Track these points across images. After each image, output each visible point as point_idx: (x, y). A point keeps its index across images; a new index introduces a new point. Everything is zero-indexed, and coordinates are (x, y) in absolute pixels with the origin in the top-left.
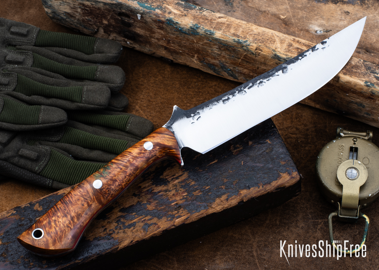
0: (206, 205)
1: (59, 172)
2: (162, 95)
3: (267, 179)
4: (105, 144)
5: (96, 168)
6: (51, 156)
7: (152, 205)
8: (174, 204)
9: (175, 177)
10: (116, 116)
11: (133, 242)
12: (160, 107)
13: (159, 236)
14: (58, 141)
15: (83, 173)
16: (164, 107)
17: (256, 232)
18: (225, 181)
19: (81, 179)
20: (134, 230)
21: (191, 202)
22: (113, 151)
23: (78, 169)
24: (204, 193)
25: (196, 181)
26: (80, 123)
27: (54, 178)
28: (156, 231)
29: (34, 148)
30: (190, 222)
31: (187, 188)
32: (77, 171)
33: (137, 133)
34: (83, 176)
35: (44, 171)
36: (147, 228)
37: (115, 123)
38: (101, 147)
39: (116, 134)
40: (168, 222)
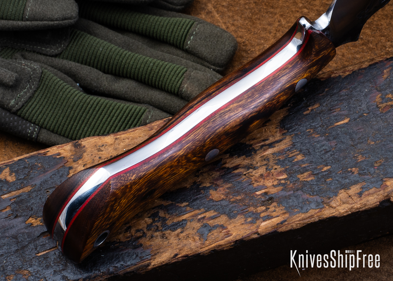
0: (319, 200)
1: (53, 113)
4: (143, 70)
5: (122, 112)
6: (42, 82)
7: (220, 191)
8: (261, 194)
9: (267, 142)
10: (169, 18)
11: (177, 257)
12: (253, 11)
13: (227, 250)
14: (56, 56)
15: (97, 120)
16: (260, 11)
18: (360, 158)
19: (92, 129)
20: (182, 235)
21: (292, 192)
22: (157, 83)
23: (89, 110)
24: (318, 178)
25: (305, 155)
26: (100, 26)
27: (43, 123)
28: (222, 240)
29: (11, 65)
30: (287, 229)
31: (287, 165)
32: (86, 115)
33: (205, 54)
34: (97, 124)
35: (26, 109)
36: (207, 233)
37: (167, 30)
38: (136, 74)
39: (166, 53)
40: (246, 227)
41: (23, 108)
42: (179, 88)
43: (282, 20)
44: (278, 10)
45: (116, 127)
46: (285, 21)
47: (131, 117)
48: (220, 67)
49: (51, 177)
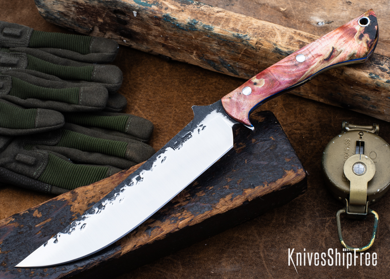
0: (210, 206)
1: (58, 177)
2: (161, 94)
3: (272, 177)
4: (104, 147)
5: (95, 171)
6: (49, 161)
8: (178, 206)
10: (115, 117)
11: (136, 247)
12: (160, 107)
13: (162, 240)
14: (55, 145)
15: (82, 177)
16: (164, 106)
17: (262, 233)
19: (80, 183)
20: (136, 234)
21: (194, 203)
22: (112, 153)
23: (77, 173)
24: (207, 194)
26: (77, 126)
27: (53, 183)
28: (159, 234)
29: (31, 153)
30: (194, 224)
32: (76, 176)
34: (83, 180)
35: (43, 176)
36: (150, 231)
37: (114, 124)
38: (100, 149)
39: (115, 136)
40: (171, 225)
41: (41, 176)
42: (125, 154)
43: (177, 110)
44: (174, 104)
45: (93, 180)
46: (178, 110)
47: (101, 173)
48: (146, 140)
49: (61, 212)
